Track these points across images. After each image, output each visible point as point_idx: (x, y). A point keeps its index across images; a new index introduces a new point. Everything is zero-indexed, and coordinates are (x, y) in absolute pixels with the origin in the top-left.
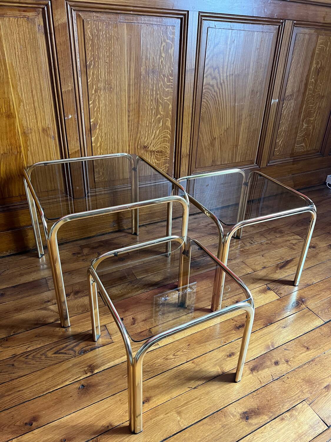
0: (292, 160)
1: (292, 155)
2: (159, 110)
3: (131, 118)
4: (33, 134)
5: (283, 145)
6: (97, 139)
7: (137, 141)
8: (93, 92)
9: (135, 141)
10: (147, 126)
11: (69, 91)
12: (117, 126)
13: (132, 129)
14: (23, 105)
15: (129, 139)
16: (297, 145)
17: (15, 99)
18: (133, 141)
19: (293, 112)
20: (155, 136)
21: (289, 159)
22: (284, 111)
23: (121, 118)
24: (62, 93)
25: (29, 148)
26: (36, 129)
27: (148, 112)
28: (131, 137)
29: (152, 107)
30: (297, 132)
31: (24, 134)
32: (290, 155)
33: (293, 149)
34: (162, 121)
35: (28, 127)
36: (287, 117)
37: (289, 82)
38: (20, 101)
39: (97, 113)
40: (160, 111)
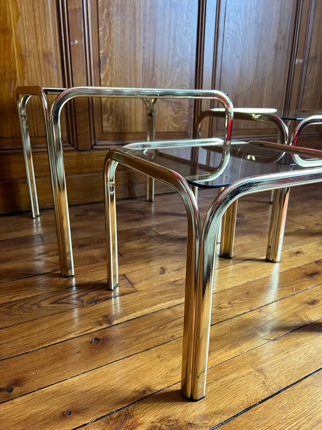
2: (177, 51)
3: (145, 56)
4: (32, 58)
6: (106, 76)
7: (152, 86)
8: (104, 17)
11: (76, 10)
12: (130, 63)
13: (147, 69)
14: (22, 20)
17: (13, 10)
18: (148, 85)
19: (318, 78)
20: (172, 82)
22: (308, 75)
24: (69, 10)
25: (26, 76)
26: (36, 52)
28: (146, 80)
31: (21, 56)
35: (26, 49)
36: (312, 83)
38: (18, 14)
39: (108, 44)
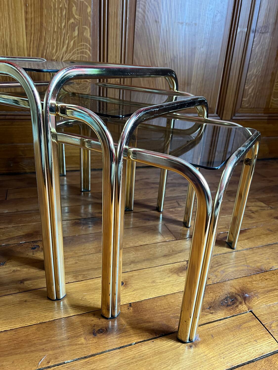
0: (266, 118)
1: (267, 110)
2: (72, 11)
3: (29, 16)
5: (254, 94)
7: (40, 52)
9: (38, 50)
10: (54, 32)
12: (9, 23)
13: (33, 31)
15: (28, 46)
16: (274, 98)
18: (35, 50)
19: (269, 51)
20: (67, 48)
21: (263, 115)
22: (256, 47)
23: (15, 14)
27: (56, 13)
28: (32, 44)
29: (61, 6)
30: (274, 80)
32: (264, 111)
33: (268, 103)
34: (77, 28)
36: (260, 57)
37: (262, 8)
40: (74, 13)
